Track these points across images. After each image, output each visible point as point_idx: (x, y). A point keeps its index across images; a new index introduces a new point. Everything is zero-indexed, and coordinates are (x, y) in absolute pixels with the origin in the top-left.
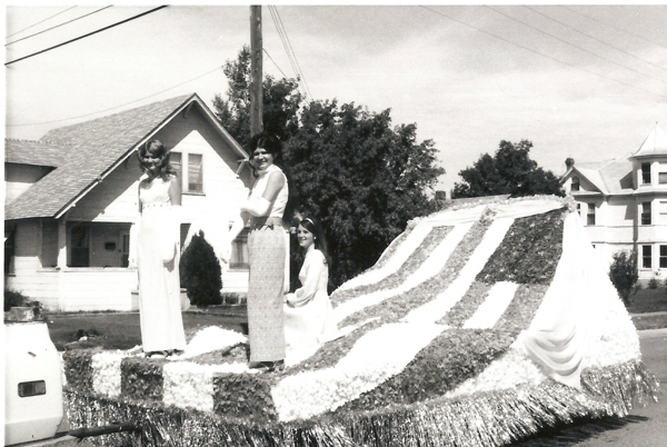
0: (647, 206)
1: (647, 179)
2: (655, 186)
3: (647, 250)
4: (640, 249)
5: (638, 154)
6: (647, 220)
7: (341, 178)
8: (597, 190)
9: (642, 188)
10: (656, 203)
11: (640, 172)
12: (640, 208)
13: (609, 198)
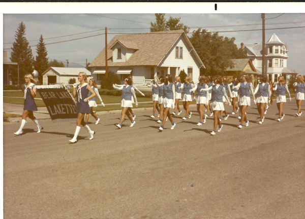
0: (271, 61)
1: (271, 51)
2: (274, 54)
3: (270, 76)
4: (268, 75)
5: (268, 43)
6: (271, 65)
7: (208, 53)
8: (253, 54)
9: (269, 55)
10: (274, 60)
11: (269, 49)
12: (268, 62)
13: (257, 58)
